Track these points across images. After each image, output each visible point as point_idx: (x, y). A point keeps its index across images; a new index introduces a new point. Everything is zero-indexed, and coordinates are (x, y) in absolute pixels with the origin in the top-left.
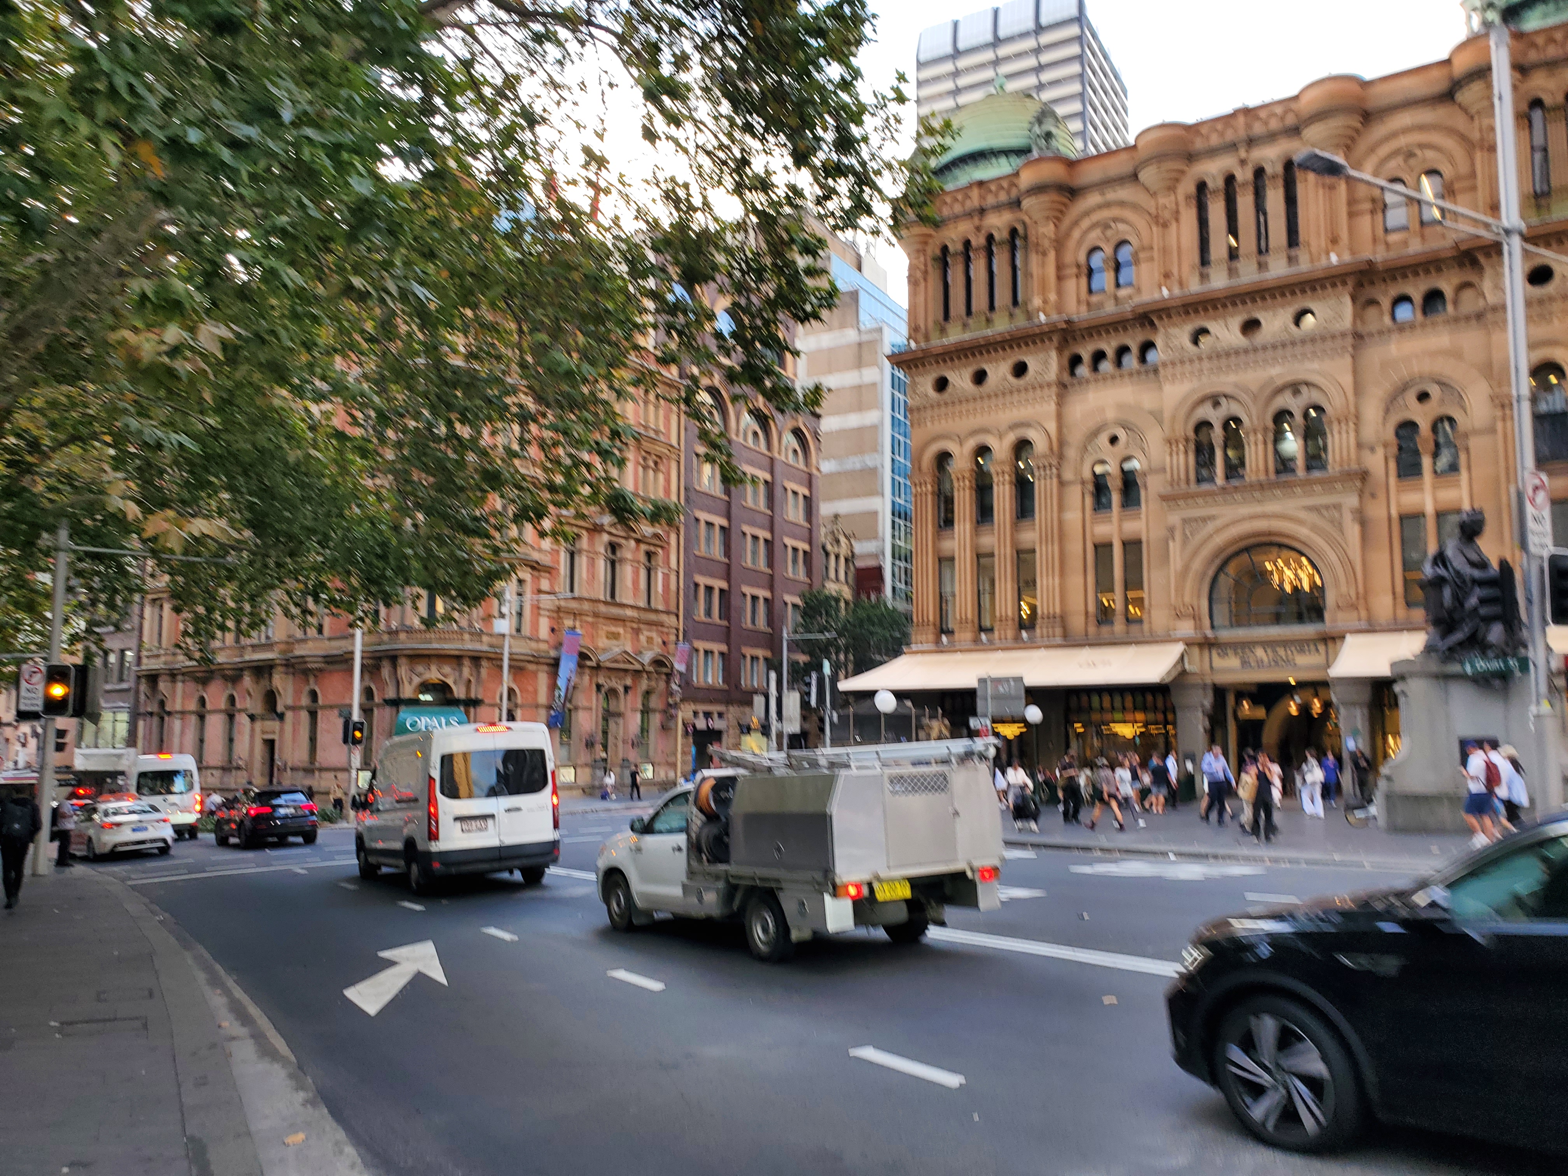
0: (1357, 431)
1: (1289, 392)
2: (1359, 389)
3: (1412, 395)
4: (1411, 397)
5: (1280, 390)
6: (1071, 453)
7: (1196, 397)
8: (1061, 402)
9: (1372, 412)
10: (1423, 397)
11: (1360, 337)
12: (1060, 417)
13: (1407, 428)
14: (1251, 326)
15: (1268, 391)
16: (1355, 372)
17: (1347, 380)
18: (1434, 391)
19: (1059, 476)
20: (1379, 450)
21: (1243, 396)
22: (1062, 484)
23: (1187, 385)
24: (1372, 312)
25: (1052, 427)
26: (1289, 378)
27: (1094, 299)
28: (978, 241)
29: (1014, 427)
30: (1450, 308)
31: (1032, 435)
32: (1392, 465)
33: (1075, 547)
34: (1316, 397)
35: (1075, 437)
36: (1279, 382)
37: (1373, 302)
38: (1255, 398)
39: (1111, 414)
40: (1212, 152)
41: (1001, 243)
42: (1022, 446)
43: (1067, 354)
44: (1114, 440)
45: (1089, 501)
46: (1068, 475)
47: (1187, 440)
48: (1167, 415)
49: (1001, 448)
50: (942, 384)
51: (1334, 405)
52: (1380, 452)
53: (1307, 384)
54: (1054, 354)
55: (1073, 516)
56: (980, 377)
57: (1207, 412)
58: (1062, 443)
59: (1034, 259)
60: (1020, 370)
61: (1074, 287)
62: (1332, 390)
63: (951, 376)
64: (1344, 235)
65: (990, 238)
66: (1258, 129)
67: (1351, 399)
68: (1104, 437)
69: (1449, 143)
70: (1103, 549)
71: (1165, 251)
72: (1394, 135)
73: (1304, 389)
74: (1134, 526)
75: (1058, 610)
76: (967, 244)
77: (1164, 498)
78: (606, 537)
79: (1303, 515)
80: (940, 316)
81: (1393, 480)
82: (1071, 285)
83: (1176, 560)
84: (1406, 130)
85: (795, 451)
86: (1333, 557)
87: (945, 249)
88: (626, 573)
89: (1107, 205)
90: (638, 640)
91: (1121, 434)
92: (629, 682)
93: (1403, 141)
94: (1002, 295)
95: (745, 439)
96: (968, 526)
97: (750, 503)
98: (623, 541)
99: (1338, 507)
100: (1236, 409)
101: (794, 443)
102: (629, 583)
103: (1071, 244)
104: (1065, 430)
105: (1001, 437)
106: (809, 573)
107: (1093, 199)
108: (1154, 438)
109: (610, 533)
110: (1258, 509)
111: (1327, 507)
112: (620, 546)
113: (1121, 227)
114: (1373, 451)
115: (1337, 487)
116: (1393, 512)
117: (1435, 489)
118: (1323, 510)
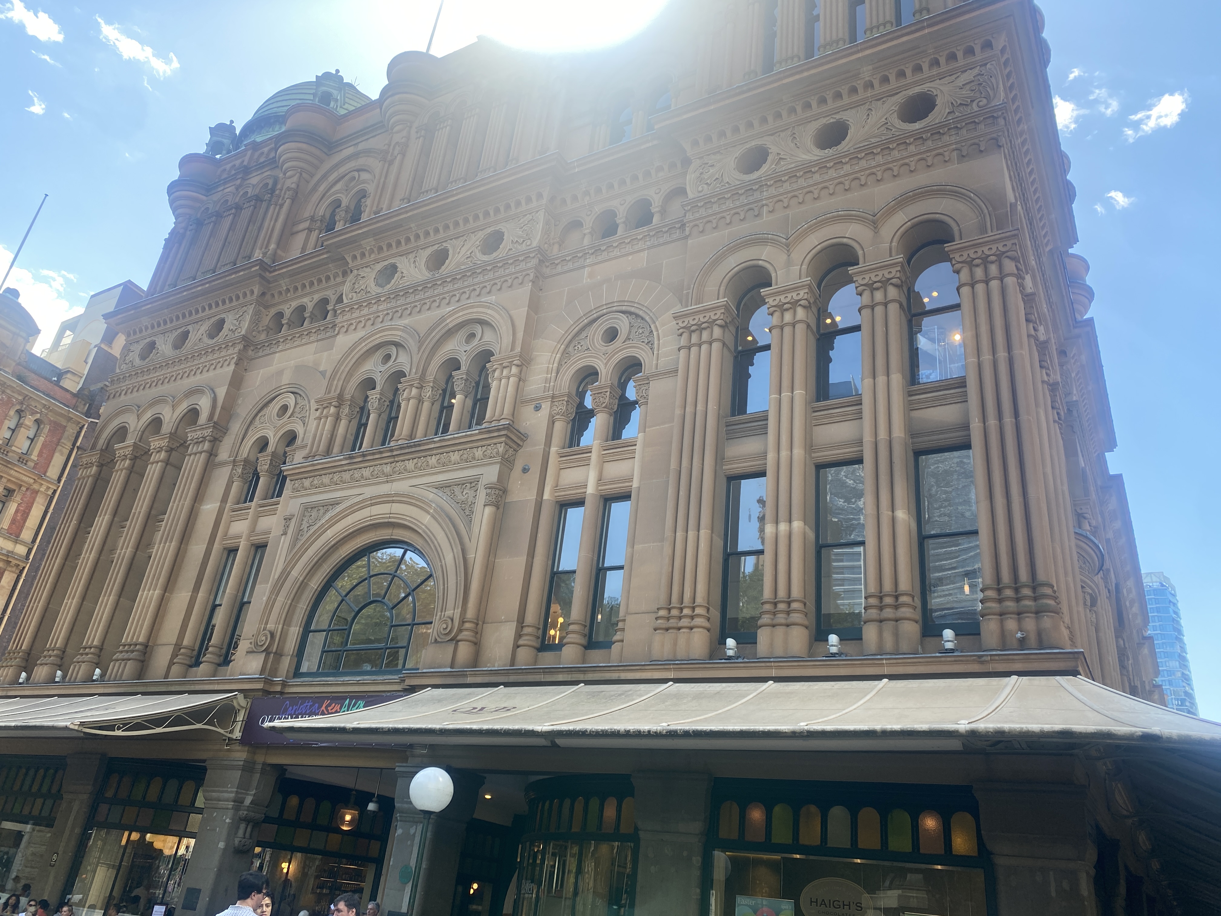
0: (521, 379)
1: (461, 335)
2: (534, 328)
3: (597, 332)
4: (596, 336)
5: (450, 333)
6: (236, 427)
7: (364, 347)
8: (244, 362)
9: (546, 354)
12: (234, 382)
14: (438, 258)
15: (436, 335)
16: (534, 306)
17: (520, 314)
18: (624, 324)
19: (212, 454)
20: (546, 406)
21: (412, 344)
22: (211, 463)
23: (361, 334)
25: (221, 392)
26: (463, 316)
28: (234, 200)
31: (204, 404)
32: (559, 429)
34: (487, 338)
36: (451, 322)
38: (421, 342)
39: (286, 379)
41: (251, 199)
42: (189, 417)
43: (273, 311)
44: (283, 411)
45: (236, 487)
46: (224, 455)
47: (344, 400)
49: (171, 420)
50: (148, 350)
51: (502, 347)
52: (546, 409)
53: (482, 322)
54: (251, 310)
55: (211, 508)
56: (182, 340)
57: (373, 367)
58: (226, 412)
60: (217, 328)
62: (505, 329)
63: (161, 341)
67: (520, 335)
68: (275, 407)
70: (229, 555)
73: (477, 329)
74: (267, 524)
75: (144, 637)
76: (225, 203)
79: (431, 496)
81: (555, 448)
82: (301, 238)
86: (449, 558)
89: (356, 154)
91: (291, 400)
99: (473, 483)
100: (403, 361)
103: (315, 198)
104: (236, 398)
105: (175, 407)
107: (347, 151)
110: (384, 489)
111: (461, 484)
113: (364, 175)
114: (537, 408)
115: (479, 453)
116: (546, 496)
117: (603, 461)
118: (457, 489)
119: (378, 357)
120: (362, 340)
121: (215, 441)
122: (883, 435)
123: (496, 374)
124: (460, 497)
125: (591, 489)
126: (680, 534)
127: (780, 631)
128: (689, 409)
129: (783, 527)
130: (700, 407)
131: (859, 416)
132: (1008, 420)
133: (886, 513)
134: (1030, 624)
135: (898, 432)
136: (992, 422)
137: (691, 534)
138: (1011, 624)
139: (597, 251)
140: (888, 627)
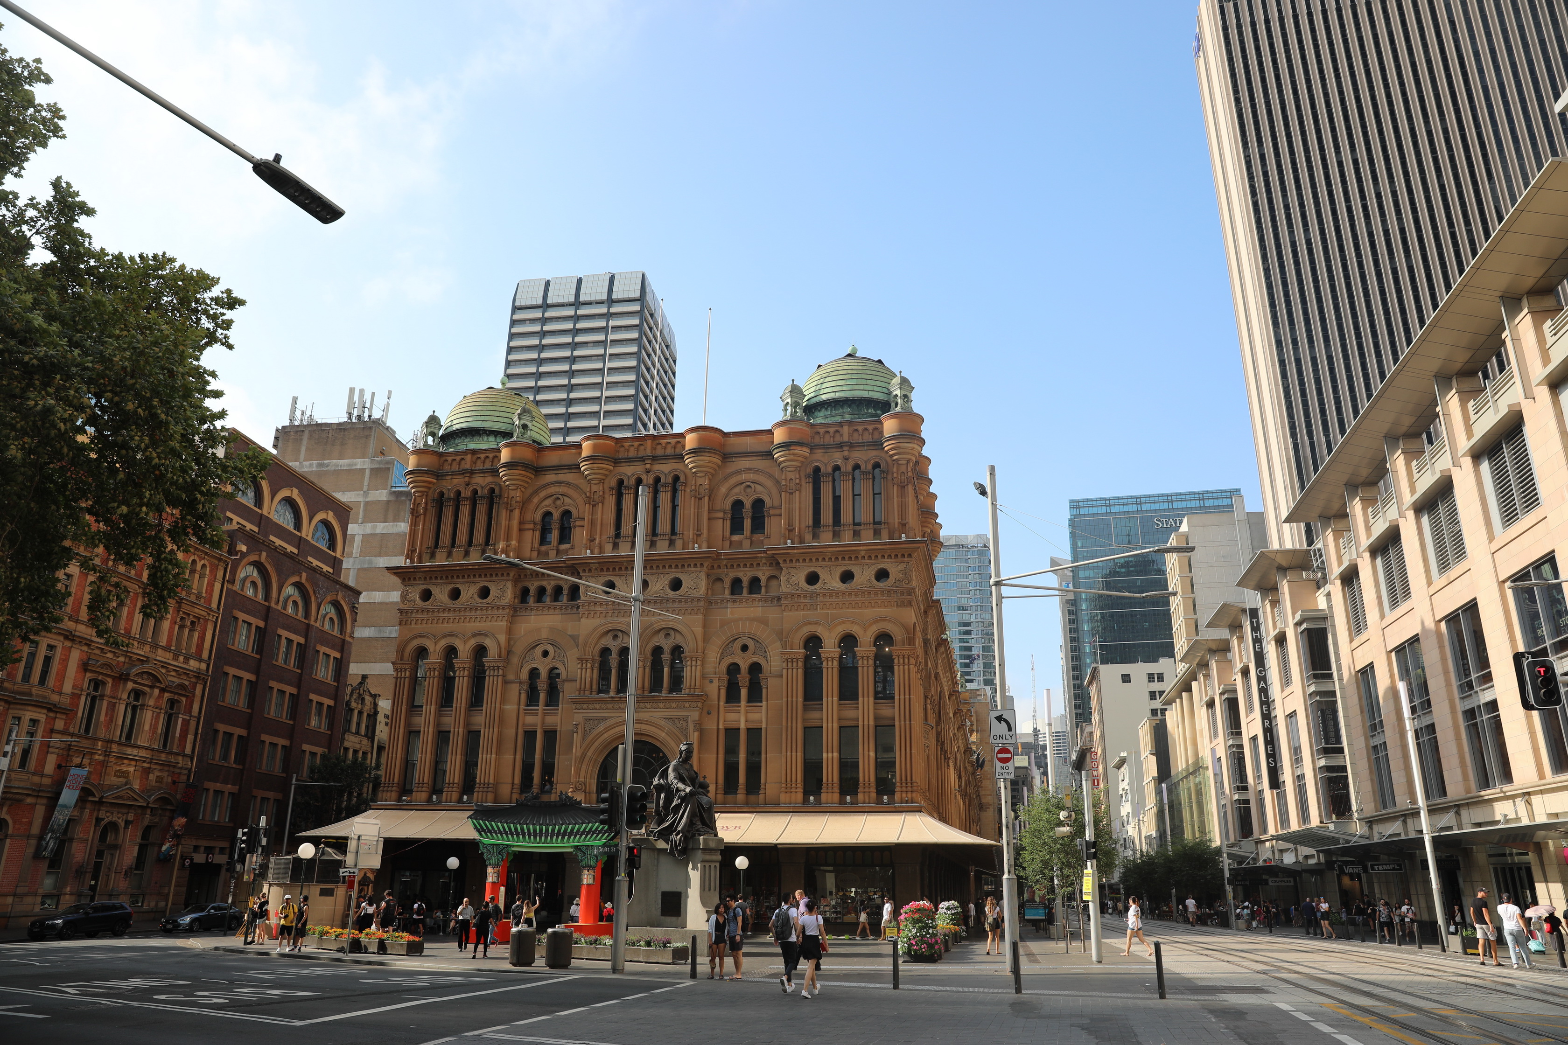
0: (703, 666)
1: (663, 635)
2: (706, 639)
3: (738, 646)
4: (737, 648)
5: (657, 633)
6: (515, 660)
7: (602, 630)
8: (512, 621)
9: (713, 655)
10: (745, 648)
11: (709, 603)
12: (509, 631)
13: (733, 669)
15: (649, 632)
16: (705, 626)
17: (699, 630)
18: (751, 644)
19: (504, 677)
20: (716, 681)
21: (631, 634)
22: (506, 682)
23: (597, 621)
24: (718, 585)
25: (502, 638)
26: (664, 625)
27: (543, 548)
28: (466, 493)
29: (475, 635)
30: (763, 590)
31: (488, 642)
32: (723, 692)
33: (510, 732)
34: (679, 640)
35: (519, 648)
36: (657, 627)
37: (720, 580)
38: (640, 636)
39: (544, 635)
40: (629, 460)
41: (483, 497)
42: (480, 651)
43: (520, 585)
44: (545, 654)
45: (523, 696)
46: (511, 676)
47: (593, 660)
48: (581, 640)
49: (465, 649)
50: (426, 595)
51: (688, 647)
52: (716, 683)
53: (673, 629)
54: (509, 585)
55: (511, 708)
56: (455, 594)
57: (607, 641)
58: (509, 652)
59: (504, 514)
60: (484, 593)
61: (531, 537)
62: (689, 637)
63: (435, 590)
64: (705, 532)
65: (475, 492)
66: (659, 452)
67: (700, 644)
68: (539, 651)
69: (769, 483)
70: (530, 735)
71: (593, 523)
72: (738, 472)
73: (672, 633)
74: (553, 720)
75: (491, 781)
76: (459, 493)
77: (574, 702)
78: (130, 685)
79: (662, 723)
80: (431, 543)
81: (722, 703)
82: (528, 535)
83: (576, 750)
84: (746, 470)
85: (331, 619)
87: (442, 494)
88: (147, 717)
89: (559, 483)
90: (147, 779)
91: (551, 649)
92: (131, 817)
93: (744, 477)
94: (479, 536)
95: (285, 607)
96: (433, 707)
97: (280, 661)
98: (147, 689)
99: (686, 719)
101: (332, 613)
102: (147, 727)
103: (532, 506)
104: (512, 643)
105: (465, 642)
106: (331, 726)
107: (550, 477)
108: (573, 655)
109: (135, 682)
111: (679, 719)
112: (144, 694)
113: (567, 500)
114: (711, 682)
115: (687, 705)
116: (721, 726)
117: (747, 712)
118: (676, 721)
119: (610, 635)
120: (601, 625)
121: (505, 669)
122: (866, 723)
123: (689, 663)
124: (679, 725)
125: (742, 726)
126: (789, 754)
127: (830, 794)
128: (790, 699)
129: (830, 755)
130: (794, 699)
131: (857, 709)
132: (908, 723)
133: (866, 753)
134: (909, 795)
135: (872, 723)
136: (903, 723)
137: (794, 754)
138: (904, 795)
139: (734, 601)
140: (866, 794)
